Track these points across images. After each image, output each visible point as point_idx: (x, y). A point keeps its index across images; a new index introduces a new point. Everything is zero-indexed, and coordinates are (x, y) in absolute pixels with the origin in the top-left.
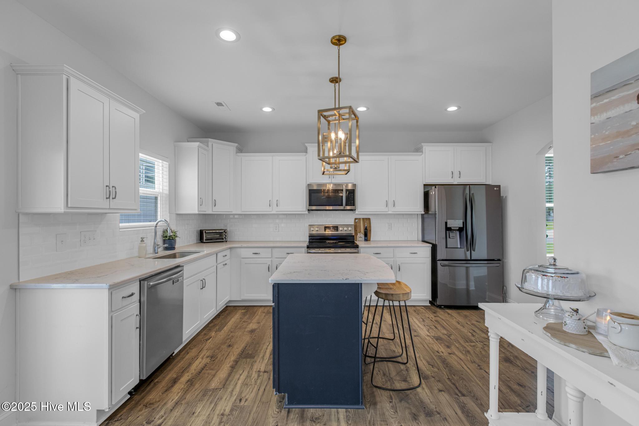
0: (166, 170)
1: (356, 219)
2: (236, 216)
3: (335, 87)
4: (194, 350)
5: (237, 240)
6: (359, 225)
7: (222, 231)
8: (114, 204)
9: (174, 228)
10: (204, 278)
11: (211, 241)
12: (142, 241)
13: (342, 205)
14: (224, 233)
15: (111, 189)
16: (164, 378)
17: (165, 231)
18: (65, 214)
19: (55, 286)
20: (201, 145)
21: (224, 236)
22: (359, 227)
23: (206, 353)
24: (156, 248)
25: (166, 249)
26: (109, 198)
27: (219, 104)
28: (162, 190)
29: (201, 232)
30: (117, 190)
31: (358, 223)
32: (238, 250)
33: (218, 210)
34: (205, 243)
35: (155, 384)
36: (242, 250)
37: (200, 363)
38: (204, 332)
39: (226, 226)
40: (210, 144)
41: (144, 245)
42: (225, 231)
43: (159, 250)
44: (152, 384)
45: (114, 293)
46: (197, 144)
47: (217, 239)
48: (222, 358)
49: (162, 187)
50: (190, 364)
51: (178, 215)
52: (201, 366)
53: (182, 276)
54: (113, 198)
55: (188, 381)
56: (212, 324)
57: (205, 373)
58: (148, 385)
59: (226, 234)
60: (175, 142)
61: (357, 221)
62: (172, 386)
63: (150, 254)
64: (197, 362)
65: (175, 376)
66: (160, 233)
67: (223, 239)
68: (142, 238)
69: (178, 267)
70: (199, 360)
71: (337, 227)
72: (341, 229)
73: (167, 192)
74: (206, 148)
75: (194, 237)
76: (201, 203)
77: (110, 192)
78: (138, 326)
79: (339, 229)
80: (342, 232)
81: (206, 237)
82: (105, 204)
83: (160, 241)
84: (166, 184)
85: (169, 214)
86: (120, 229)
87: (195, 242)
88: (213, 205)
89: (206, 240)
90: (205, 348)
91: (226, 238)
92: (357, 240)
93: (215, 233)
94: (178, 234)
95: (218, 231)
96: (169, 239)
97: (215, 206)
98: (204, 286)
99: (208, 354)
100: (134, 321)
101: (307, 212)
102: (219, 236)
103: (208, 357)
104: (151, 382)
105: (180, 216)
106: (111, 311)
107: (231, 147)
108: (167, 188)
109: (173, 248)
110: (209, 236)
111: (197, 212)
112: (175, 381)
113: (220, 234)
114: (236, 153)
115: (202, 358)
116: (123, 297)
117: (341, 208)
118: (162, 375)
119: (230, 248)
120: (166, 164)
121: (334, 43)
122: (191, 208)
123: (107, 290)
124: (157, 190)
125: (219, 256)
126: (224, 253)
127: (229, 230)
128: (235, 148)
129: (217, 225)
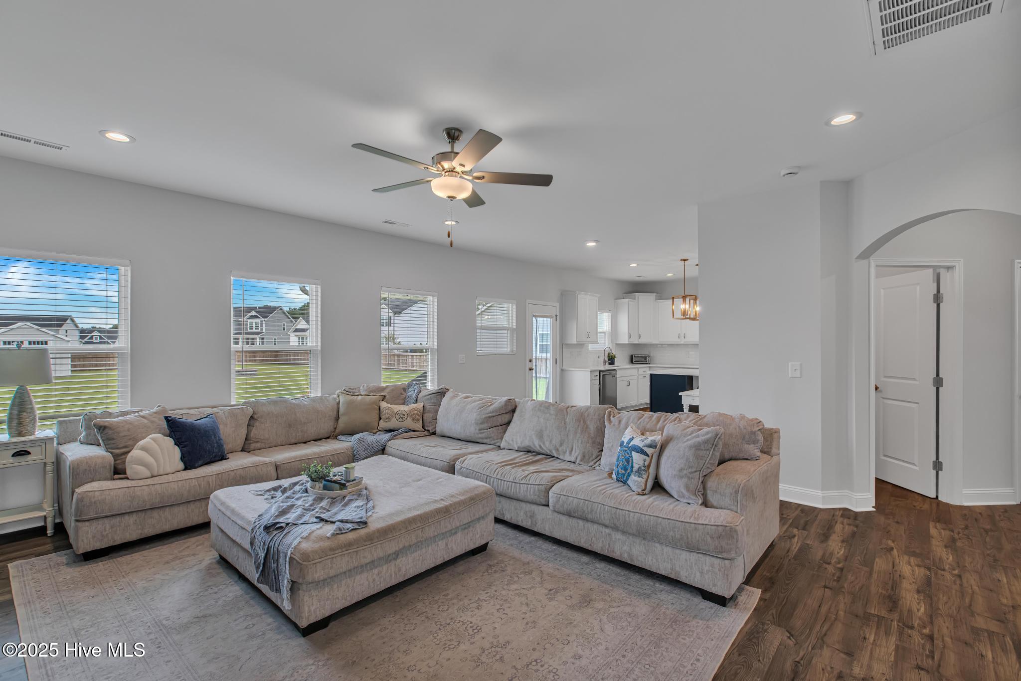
0: (610, 317)
2: (659, 346)
7: (646, 356)
8: (590, 339)
9: (614, 352)
10: (629, 380)
11: (638, 362)
14: (648, 358)
17: (609, 354)
18: (576, 344)
19: (574, 369)
20: (630, 300)
21: (648, 360)
24: (605, 363)
25: (611, 364)
27: (639, 277)
28: (607, 330)
29: (632, 356)
30: (590, 333)
32: (656, 366)
33: (643, 341)
34: (634, 363)
39: (650, 352)
41: (600, 358)
42: (648, 356)
43: (607, 364)
45: (591, 373)
47: (643, 361)
49: (608, 328)
51: (616, 344)
53: (615, 374)
54: (589, 337)
60: (625, 293)
63: (602, 365)
66: (607, 355)
68: (598, 356)
69: (615, 370)
73: (610, 331)
75: (628, 359)
76: (629, 336)
77: (588, 334)
78: (599, 389)
81: (634, 359)
82: (587, 340)
83: (607, 359)
84: (610, 326)
85: (612, 344)
86: (590, 351)
87: (629, 362)
88: (639, 338)
89: (635, 361)
93: (642, 358)
94: (616, 356)
95: (644, 356)
96: (610, 358)
105: (619, 345)
106: (590, 380)
107: (651, 297)
108: (610, 328)
109: (614, 364)
110: (637, 359)
111: (626, 342)
113: (645, 358)
114: (655, 300)
116: (594, 376)
119: (649, 367)
120: (610, 314)
121: (681, 260)
122: (624, 340)
123: (589, 373)
124: (605, 330)
125: (640, 370)
126: (644, 369)
127: (652, 355)
128: (655, 297)
129: (644, 352)
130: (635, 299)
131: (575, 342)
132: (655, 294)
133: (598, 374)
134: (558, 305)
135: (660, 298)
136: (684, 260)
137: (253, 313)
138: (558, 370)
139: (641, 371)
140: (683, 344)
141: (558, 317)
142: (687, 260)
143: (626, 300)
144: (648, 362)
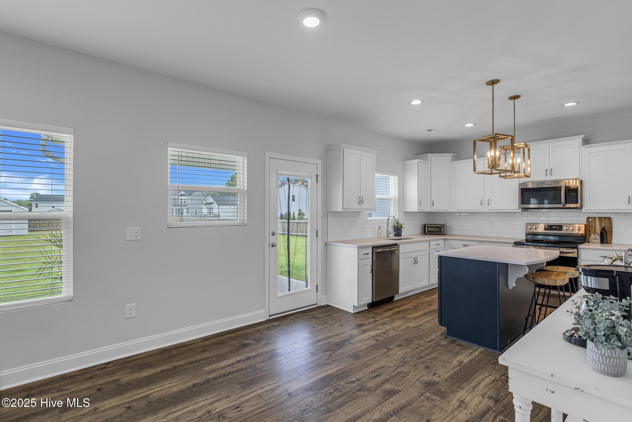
0: (397, 181)
1: (588, 218)
2: (456, 214)
3: (514, 104)
4: (406, 301)
5: (456, 234)
6: (593, 225)
7: (441, 226)
8: (363, 206)
9: (401, 222)
10: (416, 257)
11: (431, 233)
12: (379, 228)
13: (560, 203)
14: (443, 228)
15: (361, 199)
16: (386, 307)
18: (342, 212)
19: (340, 244)
20: (420, 160)
21: (443, 230)
22: (593, 227)
23: (413, 304)
24: (388, 235)
25: (396, 235)
26: (360, 203)
27: (429, 130)
28: (394, 196)
29: (425, 226)
30: (363, 199)
31: (592, 223)
32: (451, 242)
33: (437, 208)
34: (427, 234)
35: (381, 308)
36: (454, 241)
37: (407, 307)
38: (417, 295)
39: (446, 222)
40: (429, 158)
41: (381, 231)
42: (443, 226)
43: (390, 235)
44: (379, 308)
45: (360, 250)
46: (417, 161)
47: (437, 232)
48: (421, 308)
49: (394, 194)
50: (401, 306)
51: (405, 212)
52: (408, 308)
53: (398, 250)
54: (362, 204)
55: (397, 311)
56: (425, 293)
57: (407, 311)
58: (377, 307)
59: (444, 229)
61: (590, 220)
62: (388, 311)
63: (385, 237)
64: (405, 306)
65: (391, 308)
66: (391, 224)
67: (442, 232)
68: (379, 227)
69: (396, 244)
70: (408, 305)
71: (561, 226)
72: (565, 228)
73: (397, 197)
74: (425, 161)
75: (419, 230)
76: (420, 203)
77: (360, 200)
78: (371, 271)
79: (564, 228)
80: (567, 232)
81: (428, 230)
82: (358, 207)
83: (391, 230)
84: (397, 191)
85: (398, 212)
86: (368, 220)
87: (420, 233)
88: (432, 205)
89: (428, 232)
90: (413, 302)
91: (444, 231)
92: (590, 242)
93: (436, 227)
94: (403, 226)
95: (439, 226)
96: (397, 229)
97: (433, 206)
98: (416, 262)
99: (414, 305)
100: (369, 268)
101: (520, 211)
102: (438, 229)
103: (413, 306)
104: (379, 307)
105: (408, 214)
106: (359, 259)
107: (446, 158)
108: (397, 194)
109: (400, 235)
110: (430, 229)
111: (416, 210)
112: (390, 310)
113: (440, 228)
114: (452, 161)
115: (409, 305)
116: (364, 254)
117: (561, 206)
118: (385, 306)
119: (444, 239)
120: (396, 178)
121: (488, 84)
122: (413, 207)
123: (357, 249)
124: (391, 196)
125: (431, 243)
126: (438, 242)
127: (448, 225)
128: (451, 157)
129: (439, 221)
130: (427, 160)
131: (340, 209)
132: (452, 154)
133: (370, 251)
134: (319, 162)
135: (458, 157)
136: (493, 83)
137: (183, 193)
138: (321, 245)
139: (433, 244)
140: (486, 212)
141: (319, 178)
142: (497, 81)
143: (416, 161)
144: (443, 233)
